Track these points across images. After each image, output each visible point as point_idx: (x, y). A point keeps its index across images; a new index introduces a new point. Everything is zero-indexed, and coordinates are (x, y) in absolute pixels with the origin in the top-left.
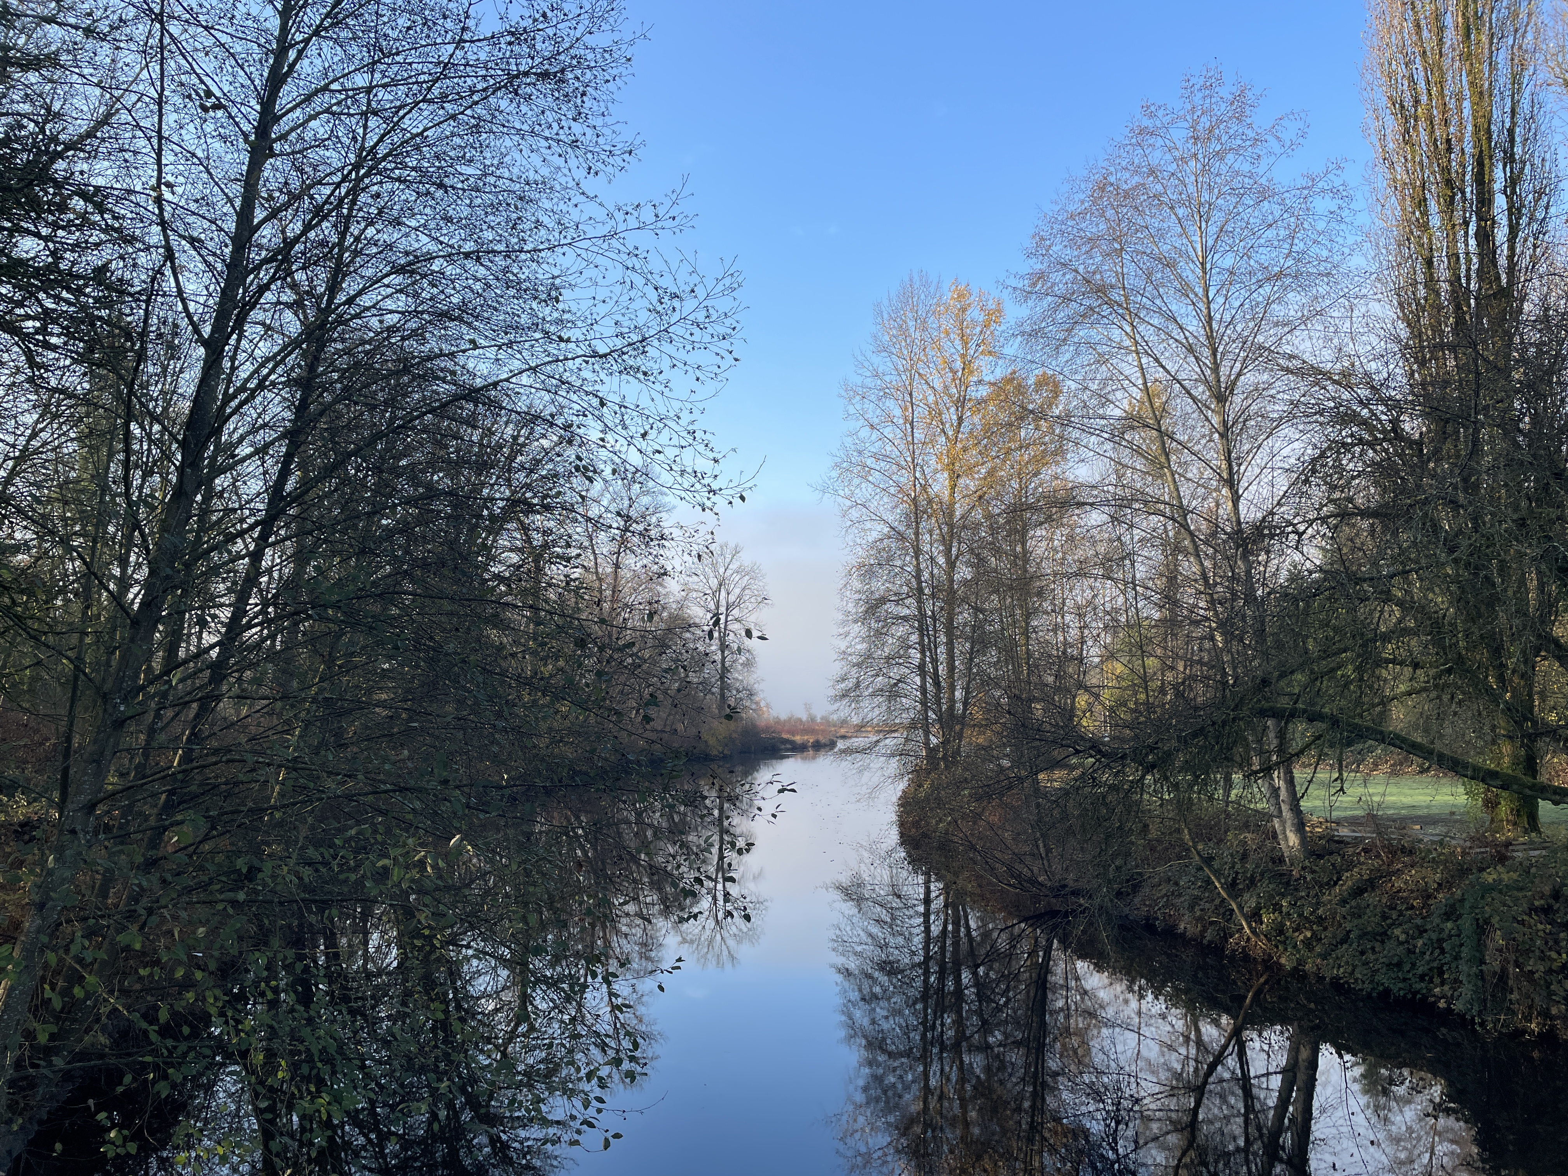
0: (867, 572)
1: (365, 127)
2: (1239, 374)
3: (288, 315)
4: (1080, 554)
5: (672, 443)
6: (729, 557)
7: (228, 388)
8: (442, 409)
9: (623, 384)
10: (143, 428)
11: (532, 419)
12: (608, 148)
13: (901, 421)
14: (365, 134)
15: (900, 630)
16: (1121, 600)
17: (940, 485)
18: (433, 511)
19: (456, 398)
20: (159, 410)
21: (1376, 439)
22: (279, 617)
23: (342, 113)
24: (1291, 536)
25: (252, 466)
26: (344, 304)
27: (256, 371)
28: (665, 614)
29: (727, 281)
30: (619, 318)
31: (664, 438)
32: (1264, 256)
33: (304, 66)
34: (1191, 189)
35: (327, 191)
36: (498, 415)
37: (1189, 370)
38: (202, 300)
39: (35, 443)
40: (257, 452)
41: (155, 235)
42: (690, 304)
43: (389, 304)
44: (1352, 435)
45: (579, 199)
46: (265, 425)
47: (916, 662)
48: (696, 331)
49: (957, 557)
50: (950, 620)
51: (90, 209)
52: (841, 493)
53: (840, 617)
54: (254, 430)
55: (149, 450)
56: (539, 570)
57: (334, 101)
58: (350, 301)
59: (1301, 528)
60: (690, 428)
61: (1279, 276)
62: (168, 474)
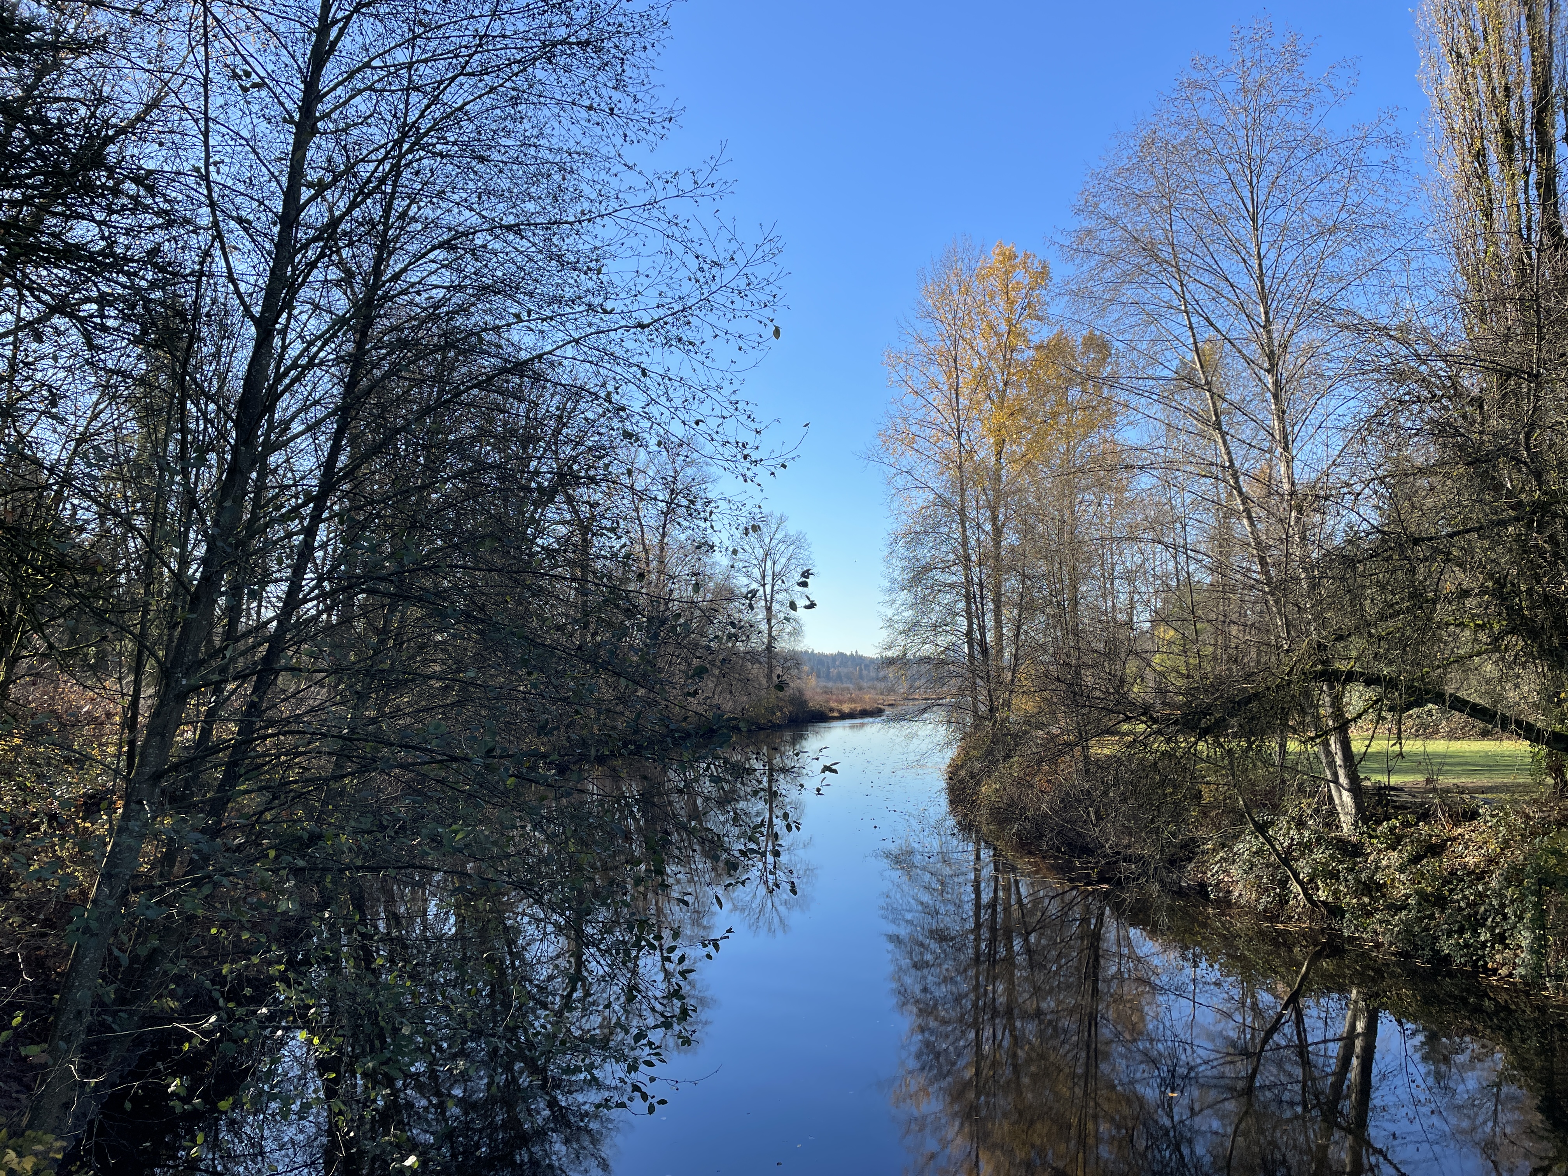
0: (914, 538)
1: (407, 103)
2: (1292, 333)
3: (337, 293)
4: (1128, 518)
5: (714, 413)
6: (774, 527)
7: (278, 367)
8: (487, 383)
9: (666, 355)
10: (197, 405)
11: (577, 392)
12: (647, 115)
13: (946, 387)
14: (407, 110)
15: (947, 598)
16: (1171, 564)
17: (985, 453)
18: (482, 484)
19: (503, 371)
20: (214, 390)
21: (1434, 396)
22: (333, 592)
23: (384, 90)
24: (1347, 497)
25: (303, 442)
26: (389, 280)
27: (306, 349)
28: (712, 584)
29: (767, 247)
30: (664, 288)
31: (705, 409)
32: (1318, 210)
33: (345, 43)
34: (1241, 143)
35: (371, 167)
36: (544, 388)
37: (1240, 329)
38: (252, 280)
39: (97, 424)
40: (309, 429)
41: (204, 217)
42: (729, 272)
43: (434, 280)
44: (1409, 393)
45: (618, 168)
46: (316, 403)
47: (964, 628)
48: (737, 299)
49: (1004, 525)
50: (998, 586)
51: (142, 192)
52: (886, 460)
53: (886, 583)
54: (305, 409)
55: (206, 429)
56: (586, 543)
57: (376, 78)
58: (396, 277)
59: (1358, 488)
60: (733, 398)
61: (1333, 230)
62: (224, 452)
